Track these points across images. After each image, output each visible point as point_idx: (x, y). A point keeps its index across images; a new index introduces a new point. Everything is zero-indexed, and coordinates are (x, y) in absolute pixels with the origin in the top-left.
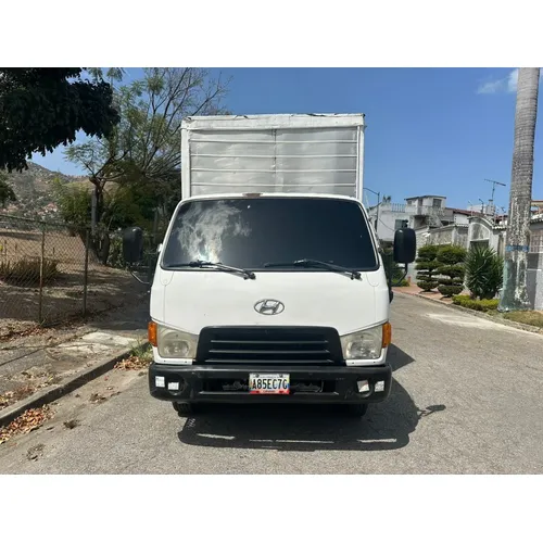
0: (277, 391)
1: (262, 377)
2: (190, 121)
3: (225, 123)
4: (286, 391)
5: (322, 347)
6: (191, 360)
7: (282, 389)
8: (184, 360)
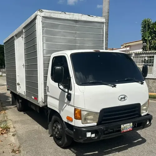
0: (129, 130)
1: (125, 125)
2: (42, 12)
3: (56, 15)
4: (131, 129)
5: (135, 111)
6: (96, 123)
7: (130, 128)
8: (93, 124)
